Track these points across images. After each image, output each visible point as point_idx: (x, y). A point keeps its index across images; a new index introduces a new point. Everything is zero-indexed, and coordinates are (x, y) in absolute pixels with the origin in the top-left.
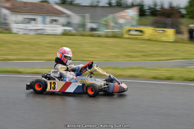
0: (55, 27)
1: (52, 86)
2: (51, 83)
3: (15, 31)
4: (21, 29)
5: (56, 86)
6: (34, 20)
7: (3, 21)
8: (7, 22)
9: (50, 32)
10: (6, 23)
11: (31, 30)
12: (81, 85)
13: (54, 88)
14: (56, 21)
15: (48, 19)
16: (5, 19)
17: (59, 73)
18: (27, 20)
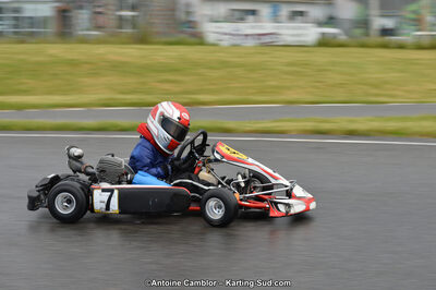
0: (300, 28)
3: (211, 38)
4: (226, 34)
6: (253, 12)
7: (183, 17)
8: (192, 19)
9: (290, 40)
10: (190, 22)
11: (247, 35)
14: (301, 13)
15: (285, 10)
16: (188, 13)
18: (237, 14)
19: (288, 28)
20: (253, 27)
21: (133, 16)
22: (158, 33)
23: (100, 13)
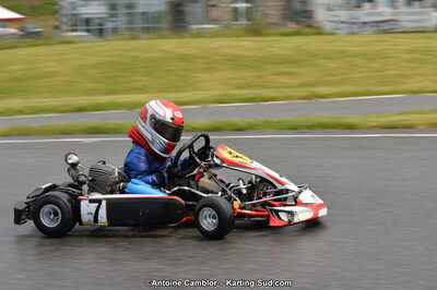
19: (407, 14)
20: (370, 15)
21: (248, 8)
22: (273, 24)
23: (214, 6)
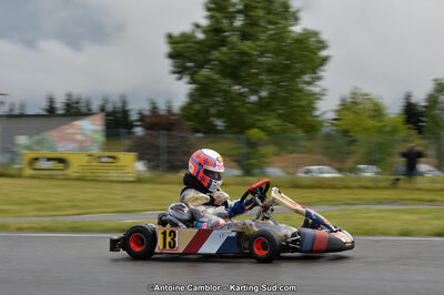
1: (169, 239)
2: (164, 233)
5: (176, 239)
12: (234, 234)
13: (172, 245)
17: (186, 210)
